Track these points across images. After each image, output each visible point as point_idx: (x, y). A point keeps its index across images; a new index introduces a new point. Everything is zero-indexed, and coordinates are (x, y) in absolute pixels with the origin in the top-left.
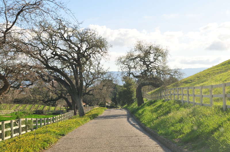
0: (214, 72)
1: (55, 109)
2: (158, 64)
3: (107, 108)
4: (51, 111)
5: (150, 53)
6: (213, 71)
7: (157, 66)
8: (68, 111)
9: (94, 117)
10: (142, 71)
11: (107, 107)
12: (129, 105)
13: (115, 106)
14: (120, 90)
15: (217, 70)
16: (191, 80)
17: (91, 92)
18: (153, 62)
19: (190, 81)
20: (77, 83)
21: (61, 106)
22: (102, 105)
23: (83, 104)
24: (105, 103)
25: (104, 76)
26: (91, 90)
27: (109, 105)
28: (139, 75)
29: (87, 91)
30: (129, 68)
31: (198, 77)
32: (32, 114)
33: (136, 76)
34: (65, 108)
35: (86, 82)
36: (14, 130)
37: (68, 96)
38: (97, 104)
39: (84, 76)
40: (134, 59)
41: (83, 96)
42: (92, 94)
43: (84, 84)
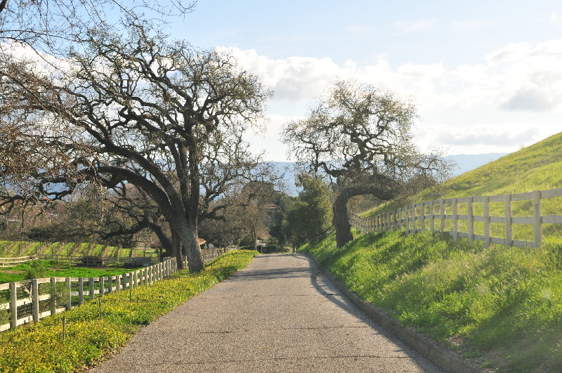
0: (526, 162)
1: (130, 255)
2: (388, 140)
3: (260, 252)
4: (121, 260)
5: (367, 112)
6: (523, 159)
7: (386, 144)
8: (162, 257)
9: (227, 273)
10: (349, 157)
11: (259, 249)
12: (313, 245)
13: (278, 247)
14: (291, 207)
15: (535, 156)
16: (469, 183)
17: (219, 213)
18: (375, 136)
19: (468, 186)
20: (183, 187)
21: (144, 247)
22: (248, 245)
23: (200, 242)
24: (254, 241)
25: (253, 172)
26: (219, 208)
27: (264, 245)
28: (341, 168)
29: (210, 210)
30: (316, 151)
31: (486, 175)
32: (75, 266)
33: (333, 170)
34: (157, 252)
35: (206, 187)
36: (19, 308)
37: (162, 220)
38: (235, 243)
39: (201, 172)
40: (326, 128)
41: (199, 221)
42: (222, 218)
43: (203, 191)
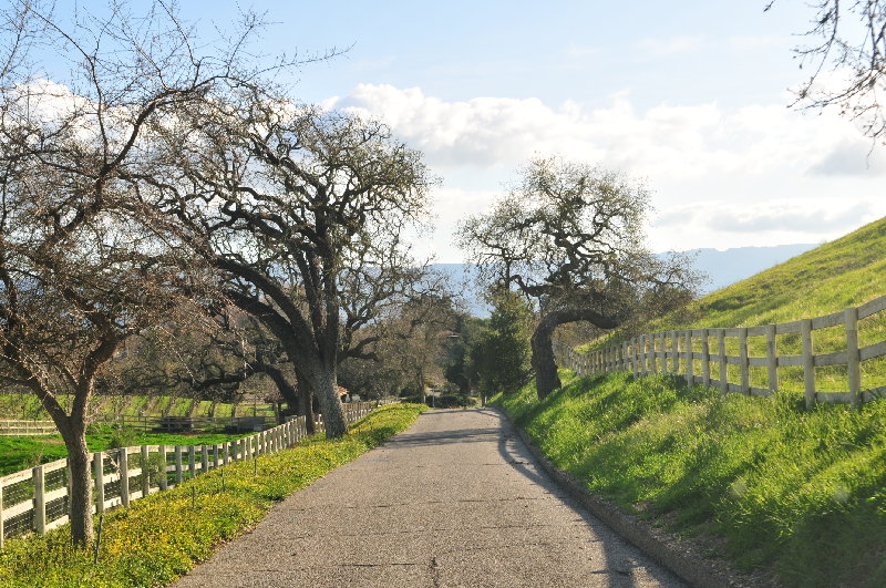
0: (825, 265)
1: (233, 413)
2: (608, 242)
3: (431, 406)
4: (221, 421)
5: (580, 202)
6: (821, 262)
7: (606, 249)
8: (282, 417)
9: (381, 437)
10: (554, 268)
11: (430, 401)
12: (508, 394)
13: (460, 398)
14: (476, 337)
15: (838, 258)
16: (739, 298)
17: (368, 349)
18: (590, 237)
19: (737, 302)
20: (316, 315)
21: (255, 401)
22: (412, 395)
23: (340, 392)
24: (422, 389)
25: (417, 287)
26: (368, 341)
27: (437, 395)
28: (544, 282)
29: (354, 345)
30: (506, 259)
31: (766, 287)
32: (151, 432)
33: (532, 286)
34: (273, 409)
35: (347, 310)
36: (106, 486)
37: (283, 361)
38: (393, 392)
39: (340, 289)
40: (521, 226)
41: (339, 362)
42: (371, 356)
43: (343, 315)
